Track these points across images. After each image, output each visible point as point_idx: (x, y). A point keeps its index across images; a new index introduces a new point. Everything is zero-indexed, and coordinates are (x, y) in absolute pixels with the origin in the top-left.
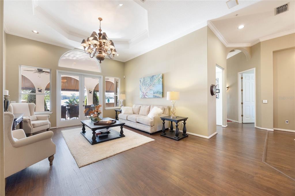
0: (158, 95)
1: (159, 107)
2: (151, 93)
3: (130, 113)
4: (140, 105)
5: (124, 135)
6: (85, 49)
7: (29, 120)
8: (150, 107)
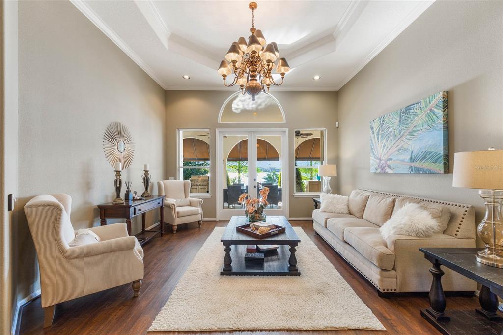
0: (426, 165)
1: (426, 208)
2: (403, 161)
3: (338, 211)
4: (368, 194)
5: (297, 270)
6: (224, 79)
7: (174, 205)
8: (394, 201)
